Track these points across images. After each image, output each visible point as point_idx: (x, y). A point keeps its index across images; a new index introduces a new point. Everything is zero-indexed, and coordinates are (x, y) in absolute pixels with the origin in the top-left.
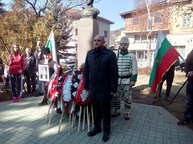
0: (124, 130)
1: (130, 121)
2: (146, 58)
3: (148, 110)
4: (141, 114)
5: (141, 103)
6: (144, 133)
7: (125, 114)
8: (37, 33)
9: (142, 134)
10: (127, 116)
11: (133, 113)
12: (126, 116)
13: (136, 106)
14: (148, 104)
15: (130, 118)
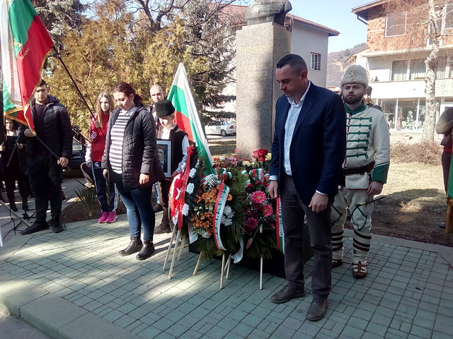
0: (348, 303)
1: (367, 282)
2: (422, 119)
3: (419, 256)
4: (397, 267)
5: (399, 236)
6: (404, 315)
7: (353, 264)
8: (150, 68)
9: (395, 317)
10: (359, 268)
11: (375, 261)
12: (356, 270)
13: (386, 245)
14: (419, 241)
15: (368, 275)
